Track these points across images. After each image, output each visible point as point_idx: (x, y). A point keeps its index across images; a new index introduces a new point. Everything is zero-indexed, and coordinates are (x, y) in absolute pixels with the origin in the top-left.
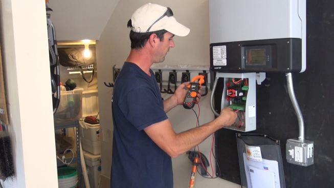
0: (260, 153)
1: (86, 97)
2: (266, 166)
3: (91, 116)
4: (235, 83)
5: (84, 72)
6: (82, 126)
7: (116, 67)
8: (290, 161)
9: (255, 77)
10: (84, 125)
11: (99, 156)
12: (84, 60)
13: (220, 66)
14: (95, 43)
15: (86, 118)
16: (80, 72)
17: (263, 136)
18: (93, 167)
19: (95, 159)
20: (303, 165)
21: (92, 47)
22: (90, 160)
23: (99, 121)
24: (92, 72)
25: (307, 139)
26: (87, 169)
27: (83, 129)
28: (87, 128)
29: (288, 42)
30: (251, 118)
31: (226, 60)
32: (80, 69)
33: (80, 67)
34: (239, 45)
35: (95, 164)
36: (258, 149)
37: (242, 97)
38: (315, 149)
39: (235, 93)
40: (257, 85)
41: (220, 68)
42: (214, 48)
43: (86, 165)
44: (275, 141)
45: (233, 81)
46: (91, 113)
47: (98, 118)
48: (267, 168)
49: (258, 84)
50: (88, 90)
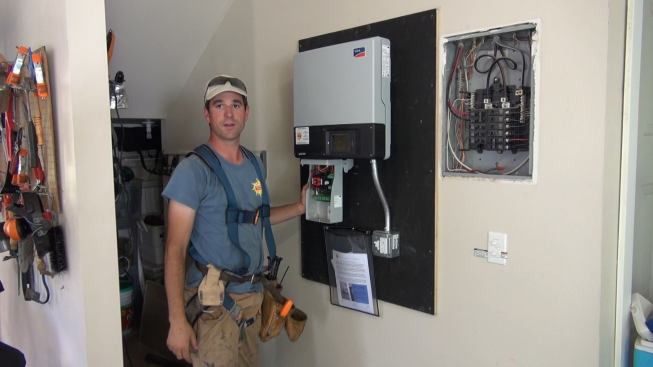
8: (376, 253)
9: (341, 165)
17: (364, 232)
20: (388, 257)
25: (393, 231)
29: (371, 127)
30: (338, 208)
34: (324, 129)
37: (327, 186)
38: (401, 240)
39: (320, 182)
41: (304, 154)
45: (319, 168)
49: (345, 172)
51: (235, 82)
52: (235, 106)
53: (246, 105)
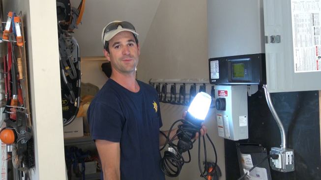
0: (251, 161)
2: (258, 173)
7: (151, 81)
9: (246, 89)
13: (215, 79)
17: (258, 145)
20: (282, 171)
29: (259, 57)
31: (218, 73)
34: (227, 60)
36: (249, 156)
40: (248, 97)
41: (215, 81)
42: (212, 63)
48: (259, 175)
49: (249, 95)
51: (124, 25)
52: (130, 45)
53: (137, 42)
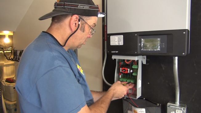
1: (6, 66)
3: (10, 78)
4: (127, 63)
5: (5, 52)
6: (4, 84)
9: (141, 59)
10: (5, 84)
11: (15, 102)
12: (5, 44)
14: (12, 34)
15: (7, 79)
16: (2, 52)
18: (11, 109)
19: (12, 104)
21: (10, 37)
22: (9, 105)
23: (15, 80)
24: (10, 51)
26: (7, 111)
27: (5, 86)
28: (7, 85)
29: (184, 33)
30: (140, 88)
32: (2, 50)
33: (2, 48)
34: (136, 35)
35: (12, 108)
36: (143, 110)
37: (132, 73)
39: (128, 71)
42: (112, 37)
43: (6, 108)
44: (156, 104)
45: (126, 61)
46: (10, 75)
47: (15, 79)
49: (144, 63)
50: (8, 62)
